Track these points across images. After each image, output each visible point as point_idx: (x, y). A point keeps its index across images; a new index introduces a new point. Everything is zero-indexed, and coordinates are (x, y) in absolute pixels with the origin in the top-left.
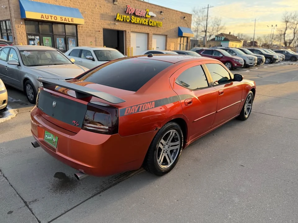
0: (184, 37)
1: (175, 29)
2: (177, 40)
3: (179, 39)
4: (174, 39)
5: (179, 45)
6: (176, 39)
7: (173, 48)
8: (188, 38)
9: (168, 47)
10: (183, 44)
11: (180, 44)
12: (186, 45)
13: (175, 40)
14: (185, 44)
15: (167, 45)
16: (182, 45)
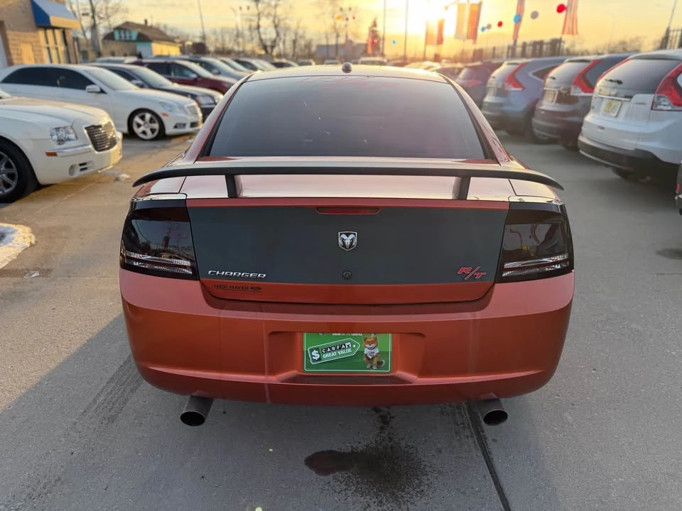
0: (54, 28)
1: (21, 5)
2: (35, 37)
3: (41, 33)
4: (27, 34)
5: (45, 52)
6: (32, 34)
7: (30, 59)
8: (64, 31)
9: (14, 57)
10: (57, 49)
11: (48, 48)
12: (65, 51)
13: (30, 36)
14: (62, 48)
15: (12, 51)
16: (54, 52)
